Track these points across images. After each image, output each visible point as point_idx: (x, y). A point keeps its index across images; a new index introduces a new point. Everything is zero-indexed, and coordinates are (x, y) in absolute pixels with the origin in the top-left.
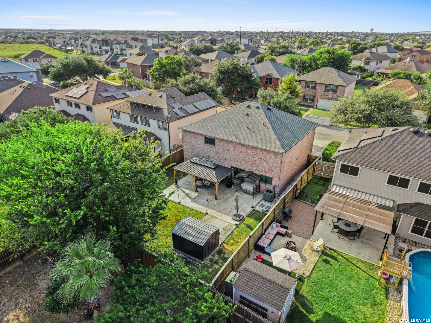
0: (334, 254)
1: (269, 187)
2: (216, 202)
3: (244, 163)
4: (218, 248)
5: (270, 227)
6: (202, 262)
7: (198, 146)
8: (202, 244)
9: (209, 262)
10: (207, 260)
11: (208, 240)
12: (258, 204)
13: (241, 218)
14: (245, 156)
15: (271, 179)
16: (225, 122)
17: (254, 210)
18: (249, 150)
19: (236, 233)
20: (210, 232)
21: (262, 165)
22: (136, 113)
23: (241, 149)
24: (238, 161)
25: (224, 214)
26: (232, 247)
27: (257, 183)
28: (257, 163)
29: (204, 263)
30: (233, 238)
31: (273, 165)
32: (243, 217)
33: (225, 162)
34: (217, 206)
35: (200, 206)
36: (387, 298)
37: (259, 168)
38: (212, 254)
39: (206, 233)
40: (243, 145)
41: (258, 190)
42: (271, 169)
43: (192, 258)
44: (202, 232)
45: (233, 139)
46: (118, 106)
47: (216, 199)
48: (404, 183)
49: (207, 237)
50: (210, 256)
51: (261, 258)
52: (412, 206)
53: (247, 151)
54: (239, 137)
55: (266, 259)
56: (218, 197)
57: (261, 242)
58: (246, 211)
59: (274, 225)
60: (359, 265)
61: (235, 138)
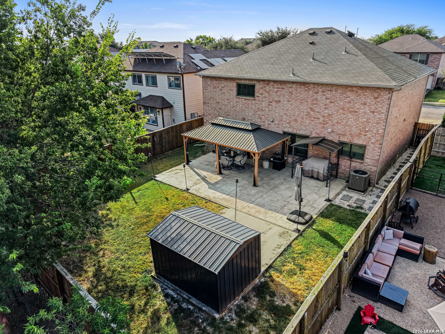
1: (356, 164)
2: (254, 190)
3: (308, 121)
4: (257, 281)
5: (380, 238)
6: (217, 316)
8: (216, 269)
9: (234, 316)
10: (230, 310)
11: (232, 259)
12: (338, 194)
13: (307, 217)
14: (311, 109)
15: (363, 147)
16: (272, 58)
17: (332, 205)
19: (298, 247)
20: (239, 239)
21: (344, 121)
22: (138, 69)
23: (304, 94)
24: (296, 120)
25: (271, 210)
26: (292, 280)
27: (334, 160)
28: (335, 120)
29: (222, 319)
30: (294, 259)
31: (368, 119)
32: (311, 218)
33: (273, 124)
34: (257, 196)
35: (224, 196)
37: (339, 128)
38: (242, 294)
39: (228, 242)
41: (334, 173)
42: (365, 128)
43: (194, 301)
44: (217, 238)
45: (289, 77)
47: (255, 185)
49: (230, 251)
50: (238, 300)
51: (373, 316)
53: (315, 96)
54: (299, 74)
55: (386, 318)
56: (259, 183)
57: (368, 271)
58: (315, 206)
59: (388, 232)
61: (291, 75)
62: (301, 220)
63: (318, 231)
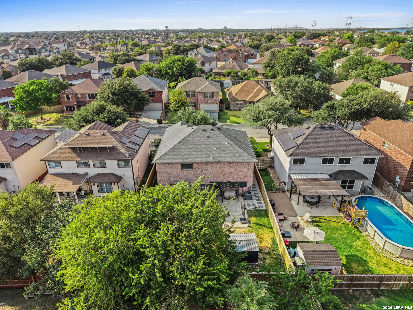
0: (317, 219)
1: (245, 189)
3: (222, 176)
6: (257, 263)
7: (175, 173)
8: (258, 250)
10: (259, 260)
12: (245, 205)
14: (223, 171)
15: (246, 182)
17: (248, 210)
18: (226, 165)
21: (238, 174)
22: (85, 157)
23: (219, 166)
24: (216, 176)
28: (234, 174)
29: (259, 263)
31: (247, 172)
33: (204, 180)
36: (360, 232)
37: (236, 177)
40: (220, 163)
42: (246, 175)
45: (211, 160)
46: (56, 155)
48: (331, 161)
52: (338, 174)
53: (224, 166)
54: (215, 158)
60: (333, 220)
61: (212, 159)
62: (245, 222)
63: (254, 223)
